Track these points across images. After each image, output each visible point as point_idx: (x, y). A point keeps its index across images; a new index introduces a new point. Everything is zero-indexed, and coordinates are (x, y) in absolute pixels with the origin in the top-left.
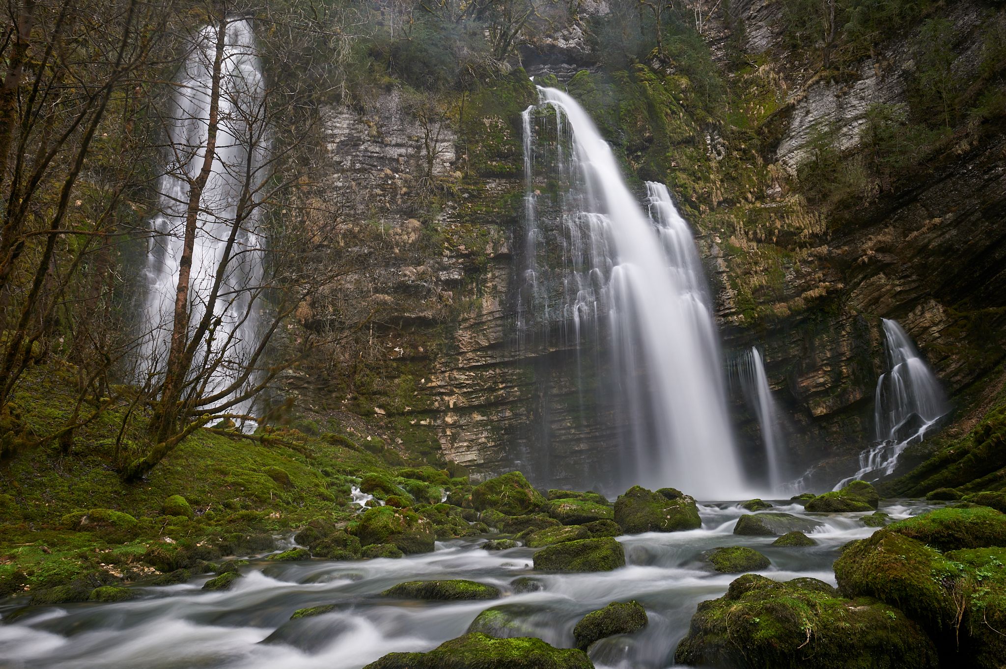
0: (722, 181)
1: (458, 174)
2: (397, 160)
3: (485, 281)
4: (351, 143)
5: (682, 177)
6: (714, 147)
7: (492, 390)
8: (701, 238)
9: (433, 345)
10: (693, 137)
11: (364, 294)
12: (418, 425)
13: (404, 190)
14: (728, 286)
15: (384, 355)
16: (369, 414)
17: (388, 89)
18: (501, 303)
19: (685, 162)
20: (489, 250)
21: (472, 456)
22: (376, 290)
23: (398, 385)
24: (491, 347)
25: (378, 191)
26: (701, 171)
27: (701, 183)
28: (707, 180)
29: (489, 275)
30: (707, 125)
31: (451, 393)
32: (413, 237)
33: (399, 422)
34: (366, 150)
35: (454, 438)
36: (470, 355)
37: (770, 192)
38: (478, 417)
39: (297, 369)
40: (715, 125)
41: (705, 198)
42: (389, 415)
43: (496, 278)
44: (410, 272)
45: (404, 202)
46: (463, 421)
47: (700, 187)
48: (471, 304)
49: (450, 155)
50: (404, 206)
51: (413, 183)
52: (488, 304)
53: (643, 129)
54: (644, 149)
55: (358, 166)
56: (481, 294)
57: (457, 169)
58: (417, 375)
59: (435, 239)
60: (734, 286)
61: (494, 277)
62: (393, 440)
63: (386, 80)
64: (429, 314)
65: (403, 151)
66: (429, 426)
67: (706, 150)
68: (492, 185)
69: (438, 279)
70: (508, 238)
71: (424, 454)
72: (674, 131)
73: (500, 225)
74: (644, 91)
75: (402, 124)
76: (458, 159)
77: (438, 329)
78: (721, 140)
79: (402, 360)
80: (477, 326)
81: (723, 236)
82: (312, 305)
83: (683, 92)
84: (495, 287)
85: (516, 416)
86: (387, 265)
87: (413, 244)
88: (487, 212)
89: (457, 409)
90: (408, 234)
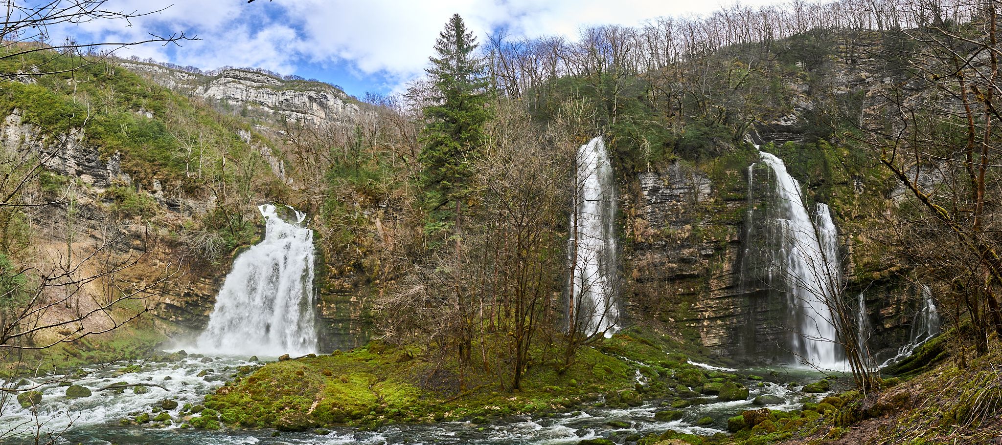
0: (859, 206)
1: (712, 200)
2: (679, 196)
3: (725, 254)
4: (654, 191)
5: (838, 202)
6: (858, 187)
7: (727, 309)
8: (842, 235)
9: (698, 287)
10: (847, 182)
11: (663, 264)
12: (689, 326)
13: (683, 211)
14: (852, 261)
15: (674, 293)
16: (666, 321)
17: (673, 161)
18: (733, 266)
19: (840, 194)
20: (728, 238)
21: (716, 341)
22: (669, 262)
23: (680, 307)
24: (727, 288)
25: (670, 213)
26: (848, 199)
27: (848, 206)
28: (851, 204)
29: (727, 251)
30: (855, 176)
31: (707, 311)
32: (687, 234)
33: (681, 325)
34: (663, 193)
35: (707, 332)
36: (716, 292)
37: (884, 214)
38: (719, 322)
39: (633, 301)
40: (859, 177)
41: (848, 214)
42: (676, 321)
43: (730, 253)
44: (686, 252)
45: (682, 217)
46: (712, 325)
47: (847, 208)
48: (718, 267)
49: (708, 191)
50: (683, 219)
51: (688, 207)
52: (726, 266)
53: (819, 175)
54: (819, 185)
55: (659, 201)
56: (723, 261)
57: (712, 197)
58: (690, 302)
59: (698, 235)
60: (855, 261)
61: (730, 252)
62: (677, 334)
63: (672, 157)
64: (696, 272)
65: (682, 191)
66: (695, 327)
67: (853, 188)
68: (730, 205)
69: (701, 255)
70: (738, 232)
71: (692, 340)
72: (836, 177)
73: (734, 225)
74: (823, 155)
75: (681, 177)
76: (712, 192)
77: (700, 279)
78: (862, 184)
79: (683, 294)
80: (720, 277)
81: (855, 234)
82: (639, 271)
83: (845, 157)
84: (730, 257)
85: (739, 322)
86: (675, 249)
87: (688, 237)
88: (727, 219)
89: (709, 318)
90: (685, 233)
